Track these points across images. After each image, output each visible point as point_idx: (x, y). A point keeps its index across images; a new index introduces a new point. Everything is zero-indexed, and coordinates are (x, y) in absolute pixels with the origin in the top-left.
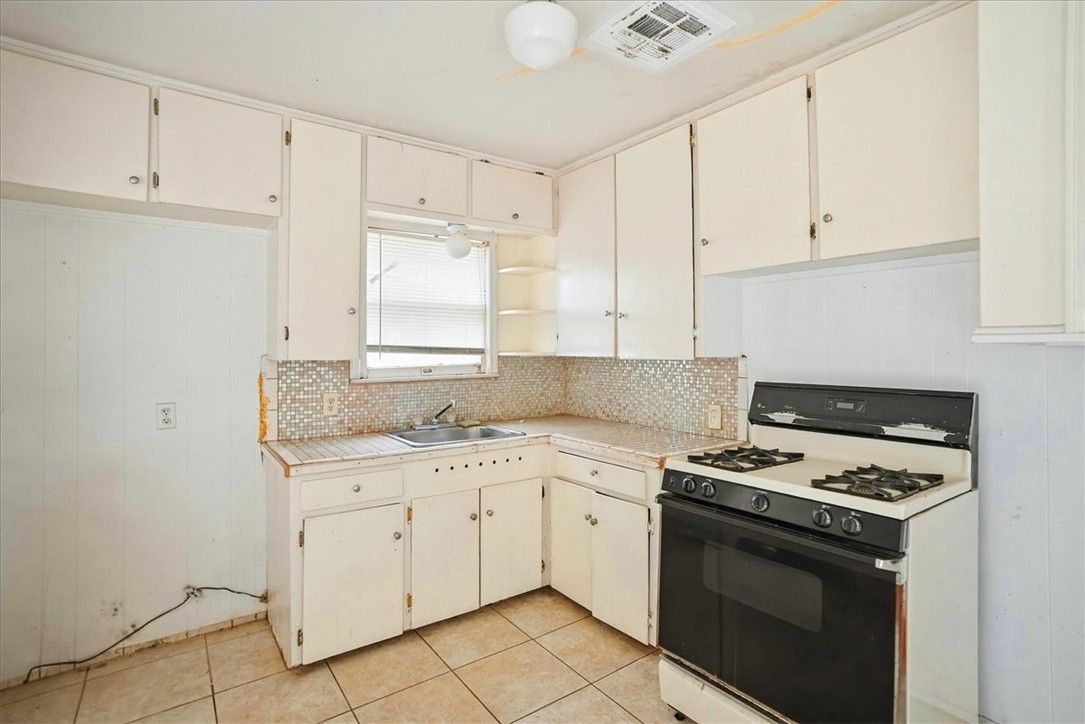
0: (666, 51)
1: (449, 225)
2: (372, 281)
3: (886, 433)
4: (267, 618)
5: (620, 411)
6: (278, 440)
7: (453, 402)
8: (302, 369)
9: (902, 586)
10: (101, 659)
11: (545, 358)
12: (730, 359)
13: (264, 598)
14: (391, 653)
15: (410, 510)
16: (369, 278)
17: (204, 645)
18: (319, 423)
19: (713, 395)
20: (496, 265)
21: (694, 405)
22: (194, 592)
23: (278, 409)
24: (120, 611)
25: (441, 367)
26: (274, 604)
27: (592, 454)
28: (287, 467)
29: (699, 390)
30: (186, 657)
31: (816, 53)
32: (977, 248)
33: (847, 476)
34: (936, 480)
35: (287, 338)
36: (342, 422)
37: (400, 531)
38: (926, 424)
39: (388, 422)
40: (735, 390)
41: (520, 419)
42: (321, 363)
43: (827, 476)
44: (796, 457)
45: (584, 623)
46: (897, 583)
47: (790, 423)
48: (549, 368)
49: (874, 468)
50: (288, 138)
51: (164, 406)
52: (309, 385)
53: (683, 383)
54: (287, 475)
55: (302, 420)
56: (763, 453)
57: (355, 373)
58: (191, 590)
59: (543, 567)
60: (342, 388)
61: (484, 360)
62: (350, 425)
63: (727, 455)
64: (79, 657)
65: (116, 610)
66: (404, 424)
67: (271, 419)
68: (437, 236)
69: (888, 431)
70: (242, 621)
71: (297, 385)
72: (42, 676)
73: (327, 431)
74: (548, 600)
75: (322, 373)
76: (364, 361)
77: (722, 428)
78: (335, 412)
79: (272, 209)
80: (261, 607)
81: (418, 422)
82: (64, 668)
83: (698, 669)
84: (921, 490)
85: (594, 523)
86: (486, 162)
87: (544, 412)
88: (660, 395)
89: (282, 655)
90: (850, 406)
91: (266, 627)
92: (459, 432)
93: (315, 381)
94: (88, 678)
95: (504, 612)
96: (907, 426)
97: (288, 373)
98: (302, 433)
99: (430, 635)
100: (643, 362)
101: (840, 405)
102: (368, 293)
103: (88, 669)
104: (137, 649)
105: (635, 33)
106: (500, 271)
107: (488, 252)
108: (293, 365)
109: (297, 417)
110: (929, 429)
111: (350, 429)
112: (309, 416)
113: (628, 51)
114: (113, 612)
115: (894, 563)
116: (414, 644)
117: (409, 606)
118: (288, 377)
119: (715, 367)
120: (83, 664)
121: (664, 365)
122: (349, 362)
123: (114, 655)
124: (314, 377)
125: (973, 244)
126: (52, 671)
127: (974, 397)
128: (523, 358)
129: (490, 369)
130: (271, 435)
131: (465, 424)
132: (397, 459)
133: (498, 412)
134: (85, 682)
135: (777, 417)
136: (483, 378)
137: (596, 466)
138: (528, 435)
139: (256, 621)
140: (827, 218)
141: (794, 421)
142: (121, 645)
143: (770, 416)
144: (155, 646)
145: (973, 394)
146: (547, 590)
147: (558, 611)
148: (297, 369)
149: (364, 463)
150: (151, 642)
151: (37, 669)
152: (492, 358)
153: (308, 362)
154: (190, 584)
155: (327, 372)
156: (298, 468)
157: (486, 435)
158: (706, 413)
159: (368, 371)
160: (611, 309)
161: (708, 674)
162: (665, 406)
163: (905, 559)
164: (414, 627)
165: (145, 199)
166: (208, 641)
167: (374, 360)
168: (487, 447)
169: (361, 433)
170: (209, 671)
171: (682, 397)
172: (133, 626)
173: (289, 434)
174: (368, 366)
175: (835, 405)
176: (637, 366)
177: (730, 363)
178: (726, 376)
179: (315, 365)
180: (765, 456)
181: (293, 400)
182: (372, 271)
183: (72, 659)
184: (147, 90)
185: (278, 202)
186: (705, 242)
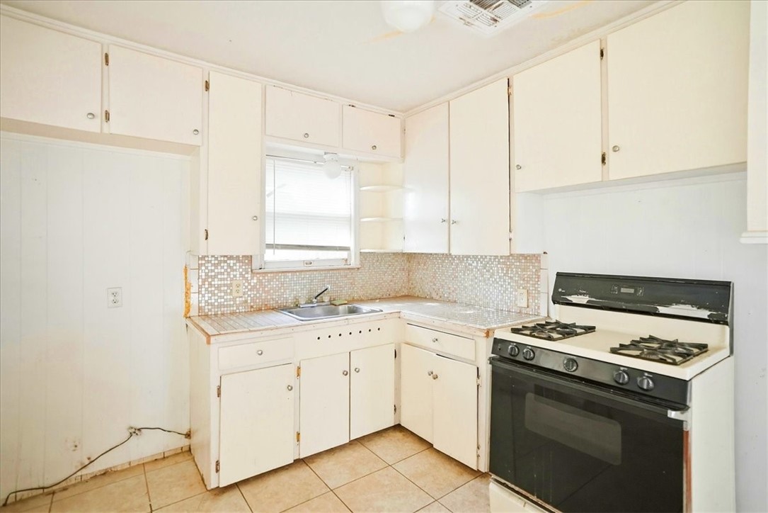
0: (496, 21)
1: (325, 154)
2: (269, 195)
3: (661, 312)
4: (190, 450)
5: (450, 293)
6: (199, 316)
7: (329, 286)
8: (216, 262)
9: (687, 432)
10: (64, 484)
11: (394, 254)
12: (534, 255)
13: (188, 435)
14: (284, 477)
15: (299, 368)
16: (267, 193)
17: (143, 472)
18: (229, 303)
19: (522, 282)
20: (358, 185)
21: (507, 289)
22: (135, 431)
23: (199, 292)
24: (79, 447)
25: (318, 260)
26: (195, 440)
27: (434, 326)
28: (208, 336)
29: (511, 278)
30: (130, 482)
31: (609, 22)
32: (745, 169)
33: (634, 344)
34: (703, 348)
35: (207, 238)
36: (246, 301)
37: (292, 384)
38: (693, 304)
39: (279, 302)
40: (538, 278)
41: (377, 299)
42: (231, 258)
43: (621, 345)
44: (590, 329)
45: (427, 452)
46: (685, 430)
47: (585, 303)
48: (397, 261)
49: (652, 339)
50: (207, 87)
51: (113, 291)
52: (221, 273)
53: (498, 272)
54: (209, 342)
55: (216, 300)
56: (565, 326)
57: (256, 264)
58: (133, 430)
59: (395, 410)
60: (246, 276)
61: (349, 255)
62: (252, 304)
63: (539, 327)
64: (47, 483)
65: (76, 446)
66: (292, 303)
67: (194, 299)
68: (315, 162)
69: (662, 310)
70: (171, 453)
71: (213, 274)
72: (18, 499)
73: (235, 308)
74: (398, 435)
75: (231, 265)
76: (262, 256)
77: (528, 307)
78: (241, 294)
79: (196, 140)
80: (185, 442)
81: (302, 302)
82: (35, 493)
83: (521, 491)
84: (694, 356)
85: (436, 378)
86: (353, 106)
87: (393, 294)
88: (480, 281)
89: (203, 479)
90: (632, 291)
91: (189, 458)
92: (332, 309)
93: (226, 270)
94: (54, 500)
95: (367, 444)
96: (677, 306)
97: (206, 265)
98: (216, 310)
99: (314, 462)
100: (468, 257)
101: (623, 290)
102: (266, 205)
103: (54, 493)
104: (92, 476)
105: (475, 6)
106: (362, 189)
107: (352, 175)
108: (210, 259)
109: (213, 298)
110: (695, 309)
111: (252, 307)
112: (221, 297)
113: (468, 20)
114: (74, 448)
115: (682, 413)
116: (302, 470)
117: (298, 441)
118: (207, 268)
119: (523, 261)
120: (50, 489)
121: (484, 259)
122: (251, 256)
123: (73, 482)
124: (225, 268)
125: (742, 167)
126: (26, 495)
127: (731, 285)
128: (378, 254)
129: (354, 262)
130: (194, 312)
131: (337, 303)
132: (289, 330)
133: (361, 293)
134: (52, 502)
135: (574, 299)
136: (349, 269)
137: (436, 335)
138: (385, 312)
139: (182, 452)
140: (615, 149)
141: (588, 302)
142: (79, 473)
143: (569, 298)
144: (105, 473)
145: (730, 282)
146: (398, 427)
147: (407, 444)
148: (213, 262)
149: (265, 333)
150: (102, 470)
151: (14, 494)
152: (355, 254)
153: (221, 256)
154: (132, 426)
155: (235, 264)
156: (216, 337)
157: (353, 311)
158: (515, 296)
159: (265, 263)
160: (446, 218)
161: (528, 495)
162: (484, 290)
163: (689, 410)
164: (301, 457)
165: (99, 131)
166: (146, 468)
167: (270, 255)
168: (355, 321)
169: (260, 310)
170: (148, 492)
171: (497, 283)
172: (89, 459)
173: (206, 311)
174: (265, 259)
175: (619, 290)
176: (463, 260)
177: (534, 258)
178: (531, 267)
179: (226, 259)
180: (567, 328)
181: (210, 284)
182: (269, 189)
183: (41, 485)
184: (99, 46)
185: (200, 135)
186: (519, 167)
